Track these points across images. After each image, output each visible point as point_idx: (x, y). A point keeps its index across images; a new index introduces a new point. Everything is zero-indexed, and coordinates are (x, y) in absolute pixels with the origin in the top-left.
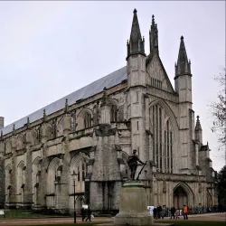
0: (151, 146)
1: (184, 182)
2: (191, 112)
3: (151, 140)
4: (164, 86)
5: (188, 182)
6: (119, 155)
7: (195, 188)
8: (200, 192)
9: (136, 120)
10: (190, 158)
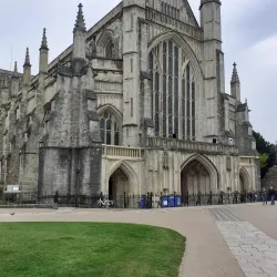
0: (147, 95)
1: (202, 153)
2: (219, 53)
3: (147, 87)
4: (183, 16)
5: (208, 153)
6: (91, 106)
7: (219, 163)
8: (229, 170)
9: (130, 57)
10: (217, 121)
